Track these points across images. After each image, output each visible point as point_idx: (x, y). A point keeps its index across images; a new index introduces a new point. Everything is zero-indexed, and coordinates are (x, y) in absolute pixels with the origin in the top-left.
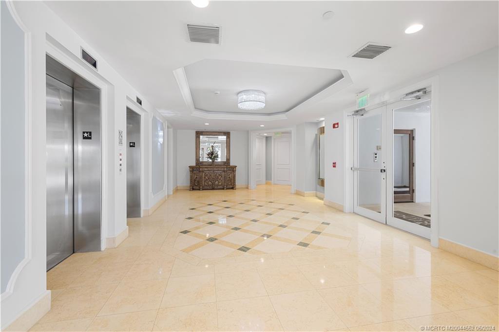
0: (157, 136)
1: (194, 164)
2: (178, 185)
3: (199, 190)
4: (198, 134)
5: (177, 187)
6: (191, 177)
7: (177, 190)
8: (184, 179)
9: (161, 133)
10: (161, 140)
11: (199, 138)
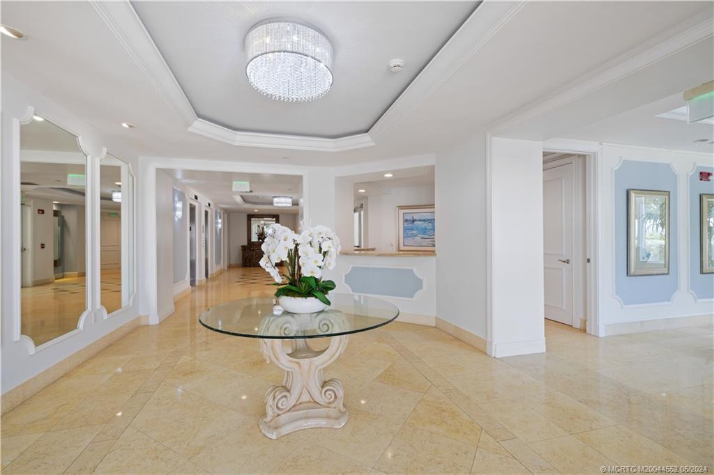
0: (217, 223)
1: (245, 243)
2: (232, 263)
3: (251, 266)
4: (250, 217)
5: (230, 264)
6: (243, 255)
7: (230, 267)
8: (237, 257)
9: (220, 221)
10: (220, 226)
11: (250, 220)
